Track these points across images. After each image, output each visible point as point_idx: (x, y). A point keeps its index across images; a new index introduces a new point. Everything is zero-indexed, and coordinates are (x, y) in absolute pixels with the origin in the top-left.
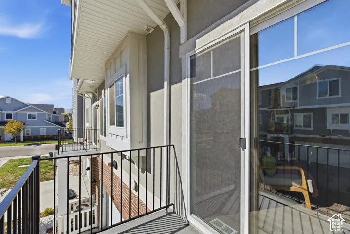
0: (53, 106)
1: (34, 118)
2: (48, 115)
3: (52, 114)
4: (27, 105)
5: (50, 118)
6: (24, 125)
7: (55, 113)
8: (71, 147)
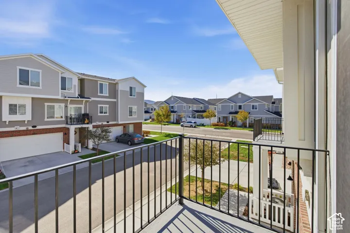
0: (272, 96)
1: (256, 109)
2: (267, 105)
3: (271, 105)
4: (250, 98)
5: (269, 108)
6: (249, 114)
7: (273, 103)
8: (270, 137)
